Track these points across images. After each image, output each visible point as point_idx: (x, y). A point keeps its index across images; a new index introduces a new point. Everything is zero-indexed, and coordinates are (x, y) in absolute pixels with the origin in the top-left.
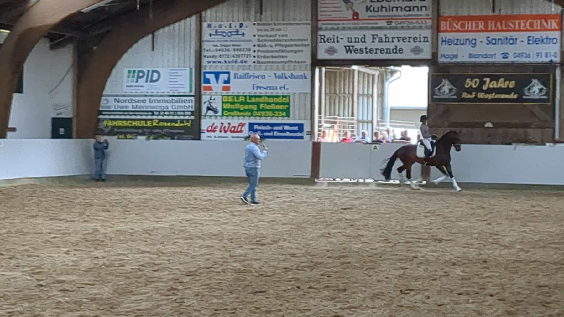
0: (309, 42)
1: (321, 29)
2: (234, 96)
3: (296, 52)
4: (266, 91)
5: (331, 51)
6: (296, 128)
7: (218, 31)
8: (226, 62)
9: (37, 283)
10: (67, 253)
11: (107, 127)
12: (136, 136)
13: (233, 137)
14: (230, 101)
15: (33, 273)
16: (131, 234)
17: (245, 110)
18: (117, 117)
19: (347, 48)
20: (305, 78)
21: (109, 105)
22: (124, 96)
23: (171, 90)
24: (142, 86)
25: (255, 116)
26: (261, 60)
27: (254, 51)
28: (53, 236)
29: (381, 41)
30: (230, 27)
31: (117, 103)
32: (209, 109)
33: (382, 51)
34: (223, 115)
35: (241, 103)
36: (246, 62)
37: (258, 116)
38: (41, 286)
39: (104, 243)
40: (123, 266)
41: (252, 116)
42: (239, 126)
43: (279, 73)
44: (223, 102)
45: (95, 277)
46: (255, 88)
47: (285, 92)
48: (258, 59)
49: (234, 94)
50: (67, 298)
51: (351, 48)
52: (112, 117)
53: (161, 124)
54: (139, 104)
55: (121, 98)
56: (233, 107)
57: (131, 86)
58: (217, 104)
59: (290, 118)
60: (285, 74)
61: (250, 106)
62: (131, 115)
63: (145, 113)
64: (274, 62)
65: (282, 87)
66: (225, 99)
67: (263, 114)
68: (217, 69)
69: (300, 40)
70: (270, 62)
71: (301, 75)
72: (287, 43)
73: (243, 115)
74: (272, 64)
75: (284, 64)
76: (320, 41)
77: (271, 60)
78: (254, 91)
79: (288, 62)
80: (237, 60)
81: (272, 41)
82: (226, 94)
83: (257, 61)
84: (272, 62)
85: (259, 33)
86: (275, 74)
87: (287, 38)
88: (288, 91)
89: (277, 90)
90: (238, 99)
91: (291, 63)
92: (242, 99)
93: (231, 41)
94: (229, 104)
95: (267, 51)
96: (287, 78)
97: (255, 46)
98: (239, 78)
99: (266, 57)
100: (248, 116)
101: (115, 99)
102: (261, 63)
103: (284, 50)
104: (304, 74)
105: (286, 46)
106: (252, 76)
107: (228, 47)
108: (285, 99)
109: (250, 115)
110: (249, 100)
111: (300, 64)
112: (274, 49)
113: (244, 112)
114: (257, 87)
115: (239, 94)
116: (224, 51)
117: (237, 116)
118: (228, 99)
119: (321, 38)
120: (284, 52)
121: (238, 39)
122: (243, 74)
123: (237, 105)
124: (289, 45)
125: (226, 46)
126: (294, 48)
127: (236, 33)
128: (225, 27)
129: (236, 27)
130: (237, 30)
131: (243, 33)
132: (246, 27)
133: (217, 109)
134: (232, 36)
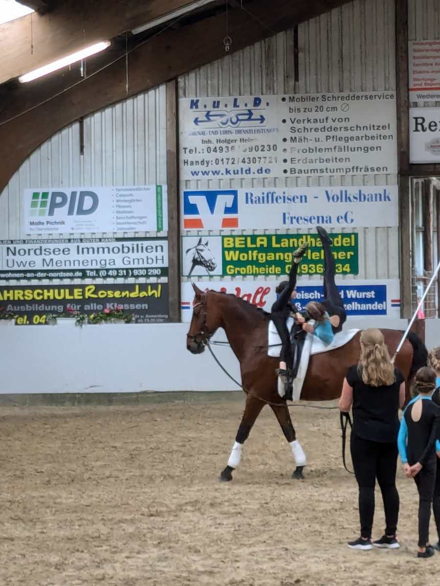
0: (393, 131)
1: (416, 105)
2: (246, 237)
3: (366, 150)
4: (309, 225)
5: (438, 146)
6: (371, 294)
7: (211, 114)
8: (228, 172)
14: (237, 246)
17: (269, 263)
18: (13, 283)
20: (387, 198)
22: (25, 242)
23: (119, 229)
24: (63, 223)
26: (298, 166)
27: (285, 150)
30: (235, 105)
31: (11, 257)
32: (196, 262)
34: (225, 273)
35: (261, 249)
36: (267, 171)
41: (283, 272)
42: (257, 293)
43: (335, 190)
44: (224, 249)
46: (288, 221)
47: (348, 227)
48: (293, 166)
49: (245, 233)
52: (2, 283)
53: (102, 294)
54: (56, 258)
55: (19, 247)
56: (244, 257)
57: (40, 223)
58: (213, 253)
59: (359, 275)
60: (346, 191)
61: (277, 254)
62: (40, 279)
63: (71, 274)
64: (325, 171)
65: (342, 218)
66: (229, 243)
67: (305, 270)
68: (210, 186)
69: (376, 128)
70: (317, 170)
71: (378, 193)
72: (349, 134)
73: (265, 272)
74: (319, 174)
75: (344, 174)
76: (414, 129)
77: (318, 166)
78: (286, 226)
79: (352, 170)
80: (250, 168)
81: (319, 131)
82: (229, 234)
83: (291, 169)
84: (320, 170)
85: (294, 115)
86: (327, 192)
87: (349, 125)
88: (353, 225)
89: (330, 222)
90: (254, 241)
91: (357, 171)
92: (262, 243)
93: (239, 132)
94: (237, 252)
95: (309, 149)
96: (350, 200)
97: (285, 140)
98: (256, 201)
99: (308, 161)
100: (275, 274)
101: (8, 248)
102: (298, 173)
103: (343, 148)
104: (385, 191)
105: (347, 140)
106: (280, 198)
107: (232, 144)
108: (348, 239)
109: (279, 273)
110: (277, 243)
111: (376, 172)
112: (323, 144)
113: (267, 266)
114: (292, 218)
115: (256, 233)
116: (224, 151)
117: (252, 274)
118: (234, 242)
119: (417, 124)
120: (343, 150)
121: (251, 128)
122: (263, 193)
123: (252, 253)
124: (352, 138)
125: (228, 142)
126: (364, 143)
127: (247, 117)
128: (226, 106)
129: (246, 105)
130: (249, 111)
131: (262, 116)
132: (268, 104)
133: (212, 263)
134: (239, 122)
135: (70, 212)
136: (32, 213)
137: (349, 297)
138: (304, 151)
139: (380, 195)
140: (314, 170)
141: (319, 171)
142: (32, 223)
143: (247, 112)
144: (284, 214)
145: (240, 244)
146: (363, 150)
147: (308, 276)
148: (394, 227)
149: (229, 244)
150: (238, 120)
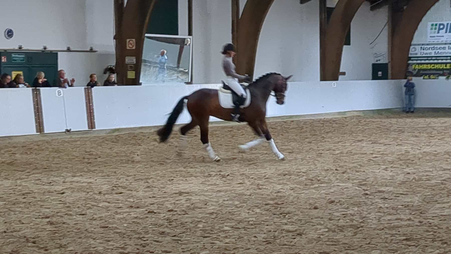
9: (363, 192)
10: (386, 169)
11: (415, 70)
12: (438, 76)
15: (361, 185)
16: (435, 155)
18: (423, 62)
21: (416, 52)
22: (428, 45)
24: (443, 36)
28: (374, 156)
31: (422, 51)
38: (367, 194)
39: (414, 162)
40: (429, 180)
45: (408, 188)
50: (386, 205)
52: (419, 62)
54: (440, 51)
55: (425, 46)
57: (434, 37)
62: (434, 60)
63: (445, 58)
101: (421, 47)
135: (446, 32)
136: (431, 33)
142: (431, 37)
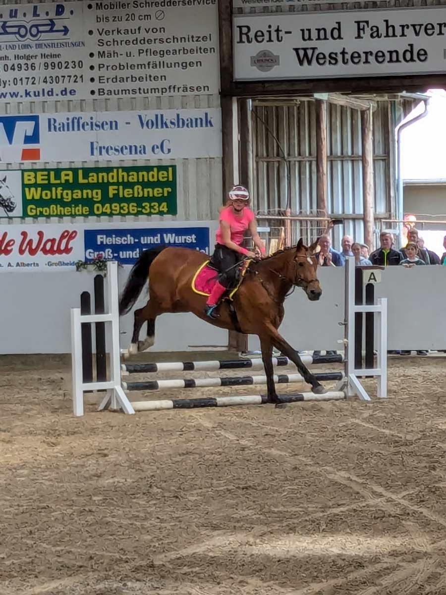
0: (214, 43)
1: (241, 11)
2: (49, 170)
3: (185, 65)
4: (120, 156)
5: (265, 60)
6: (191, 239)
7: (8, 24)
8: (27, 94)
13: (50, 264)
14: (39, 181)
17: (75, 202)
19: (301, 53)
20: (209, 123)
25: (98, 216)
26: (107, 86)
27: (92, 68)
29: (375, 34)
30: (35, 14)
33: (379, 56)
34: (25, 215)
35: (67, 186)
36: (72, 92)
37: (104, 214)
41: (92, 213)
42: (62, 237)
43: (149, 115)
44: (24, 186)
46: (96, 152)
47: (165, 159)
48: (101, 86)
49: (48, 167)
51: (310, 52)
56: (47, 195)
59: (177, 216)
60: (162, 116)
61: (85, 191)
64: (138, 91)
65: (157, 147)
66: (30, 178)
67: (116, 210)
68: (8, 112)
69: (195, 39)
70: (129, 90)
71: (198, 117)
72: (164, 47)
73: (71, 212)
74: (132, 95)
75: (160, 94)
76: (239, 40)
77: (129, 85)
78: (94, 158)
79: (168, 90)
80: (52, 89)
81: (131, 43)
82: (30, 168)
83: (99, 89)
84: (132, 90)
85: (102, 25)
86: (140, 117)
87: (164, 36)
88: (170, 156)
89: (145, 153)
90: (57, 176)
91: (174, 91)
92: (67, 178)
93: (39, 46)
94: (39, 189)
95: (120, 65)
96: (167, 127)
97: (92, 55)
98: (60, 128)
99: (118, 80)
100: (82, 215)
102: (108, 94)
103: (158, 63)
104: (206, 114)
105: (162, 53)
106: (87, 124)
107: (33, 61)
108: (165, 173)
109: (88, 213)
110: (84, 178)
111: (196, 92)
112: (136, 60)
113: (73, 206)
114: (100, 148)
115: (61, 166)
116: (23, 69)
117: (57, 215)
118: (35, 177)
119: (241, 33)
120: (158, 66)
121: (53, 42)
122: (68, 119)
123: (56, 190)
124: (168, 52)
125: (28, 58)
126: (181, 58)
127: (48, 28)
128: (25, 15)
129: (47, 14)
130: (51, 20)
131: (65, 27)
132: (72, 12)
133: (11, 203)
134: (40, 34)
137: (167, 241)
138: (114, 68)
139: (201, 119)
140: (125, 90)
141: (131, 92)
143: (49, 23)
144: (92, 144)
145: (42, 180)
146: (180, 66)
147: (120, 217)
148: (217, 157)
149: (29, 180)
150: (38, 32)
